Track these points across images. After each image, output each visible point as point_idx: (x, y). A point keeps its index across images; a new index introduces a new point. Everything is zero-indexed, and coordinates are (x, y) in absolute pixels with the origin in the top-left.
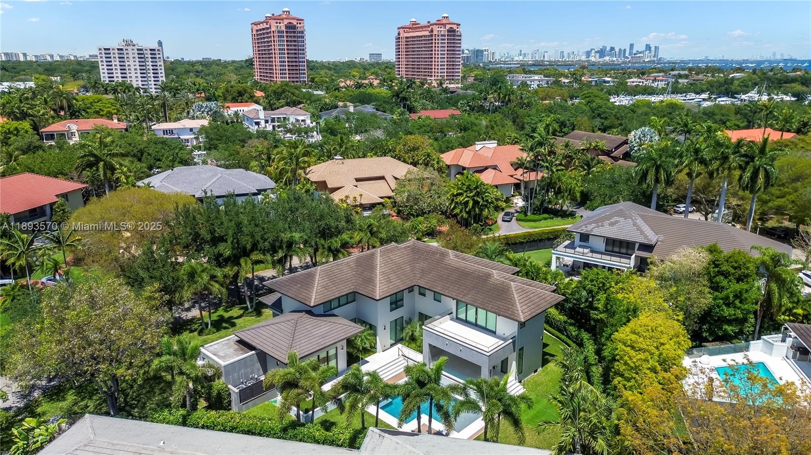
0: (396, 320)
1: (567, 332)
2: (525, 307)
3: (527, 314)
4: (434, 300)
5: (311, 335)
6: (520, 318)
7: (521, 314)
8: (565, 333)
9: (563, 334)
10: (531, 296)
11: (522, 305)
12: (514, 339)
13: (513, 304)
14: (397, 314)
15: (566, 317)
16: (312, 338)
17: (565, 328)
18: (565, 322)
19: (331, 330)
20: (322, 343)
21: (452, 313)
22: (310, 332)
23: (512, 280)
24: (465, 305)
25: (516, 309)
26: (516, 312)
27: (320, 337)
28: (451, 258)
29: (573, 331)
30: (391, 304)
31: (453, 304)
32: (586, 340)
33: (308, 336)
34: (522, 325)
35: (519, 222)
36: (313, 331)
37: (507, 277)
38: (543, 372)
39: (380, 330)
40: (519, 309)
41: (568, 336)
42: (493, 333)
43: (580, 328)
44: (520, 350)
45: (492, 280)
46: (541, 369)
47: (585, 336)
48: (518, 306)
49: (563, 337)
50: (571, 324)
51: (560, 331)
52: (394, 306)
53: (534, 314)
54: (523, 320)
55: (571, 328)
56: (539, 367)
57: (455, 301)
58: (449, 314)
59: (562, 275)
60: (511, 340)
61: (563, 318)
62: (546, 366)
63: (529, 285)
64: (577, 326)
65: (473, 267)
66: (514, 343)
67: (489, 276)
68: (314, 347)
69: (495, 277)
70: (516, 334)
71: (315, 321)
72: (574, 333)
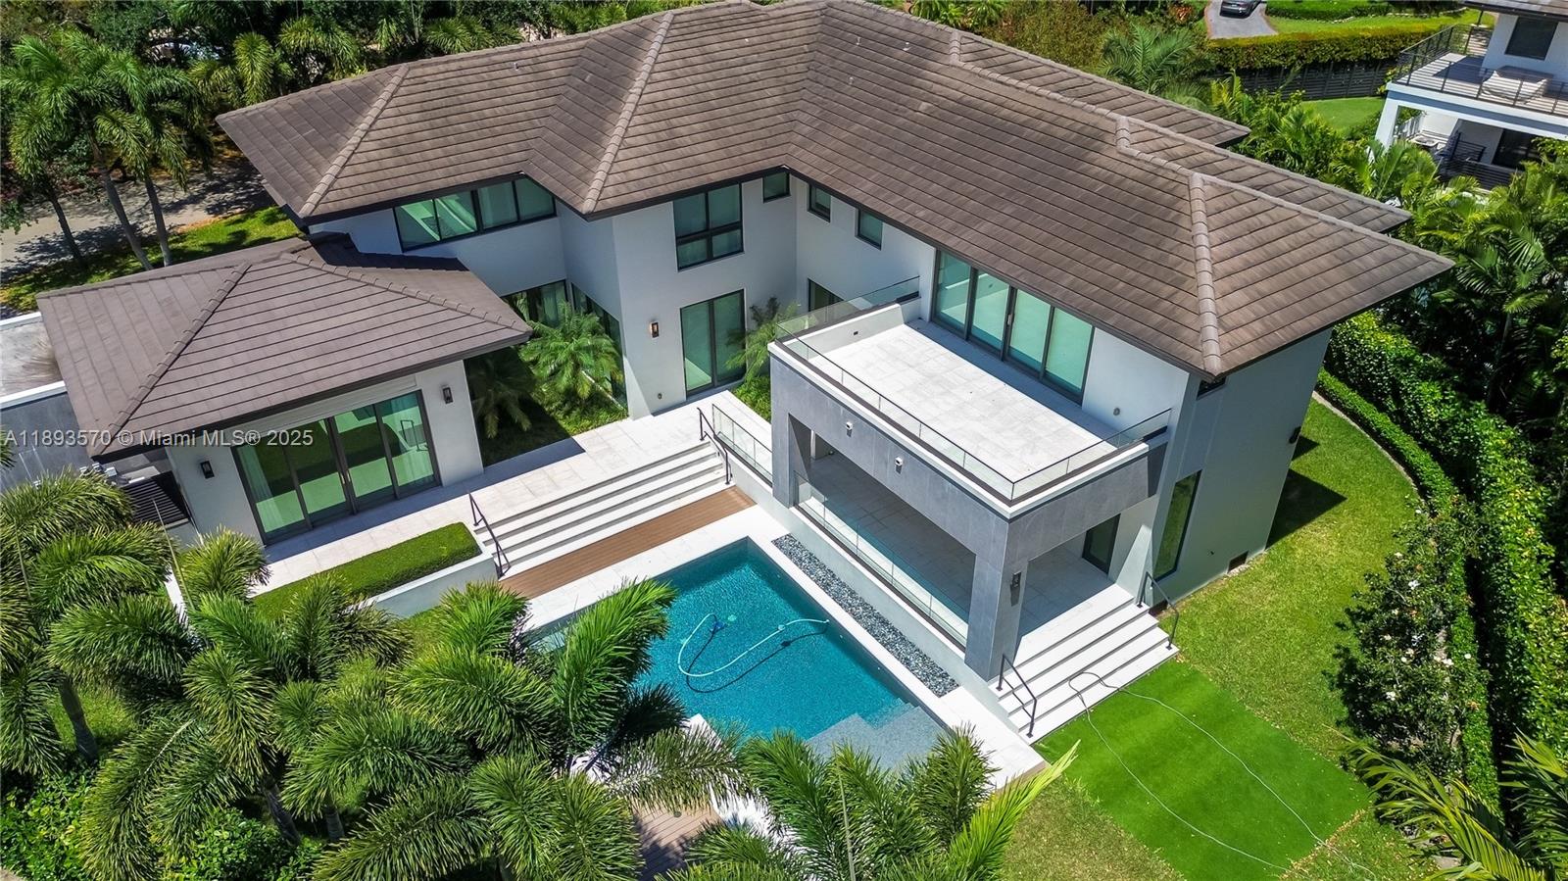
0: (711, 303)
1: (1398, 401)
2: (1239, 297)
3: (1243, 334)
4: (860, 235)
5: (275, 337)
6: (1204, 355)
7: (1212, 332)
8: (1390, 402)
9: (1382, 408)
10: (1283, 244)
11: (1225, 285)
12: (1158, 441)
13: (1182, 282)
14: (714, 279)
15: (1406, 343)
16: (275, 350)
17: (1395, 385)
18: (1405, 363)
19: (376, 322)
20: (308, 377)
21: (916, 295)
22: (279, 325)
23: (1201, 167)
24: (966, 268)
25: (1189, 302)
26: (1189, 319)
27: (313, 351)
28: (954, 59)
29: (1432, 400)
30: (682, 239)
31: (921, 260)
32: (1493, 455)
33: (258, 342)
34: (1206, 385)
35: (1274, 19)
36: (292, 321)
37: (1179, 151)
38: (1271, 569)
39: (633, 333)
40: (1209, 305)
41: (1402, 420)
42: (1065, 397)
43: (1468, 392)
44: (1181, 487)
45: (1104, 160)
46: (1263, 551)
47: (1494, 435)
48: (1207, 292)
49: (1381, 420)
50: (1426, 374)
51: (1367, 390)
52: (697, 247)
53: (1282, 337)
54: (1216, 365)
55: (1424, 387)
56: (1257, 548)
57: (932, 250)
58: (900, 300)
59: (1426, 172)
60: (1143, 447)
61: (1393, 343)
62: (1288, 539)
63: (1282, 195)
64: (1457, 387)
65: (1033, 101)
66: (1155, 459)
67: (1094, 138)
68: (262, 390)
69: (1124, 145)
70: (1174, 419)
71: (328, 279)
72: (1432, 412)
